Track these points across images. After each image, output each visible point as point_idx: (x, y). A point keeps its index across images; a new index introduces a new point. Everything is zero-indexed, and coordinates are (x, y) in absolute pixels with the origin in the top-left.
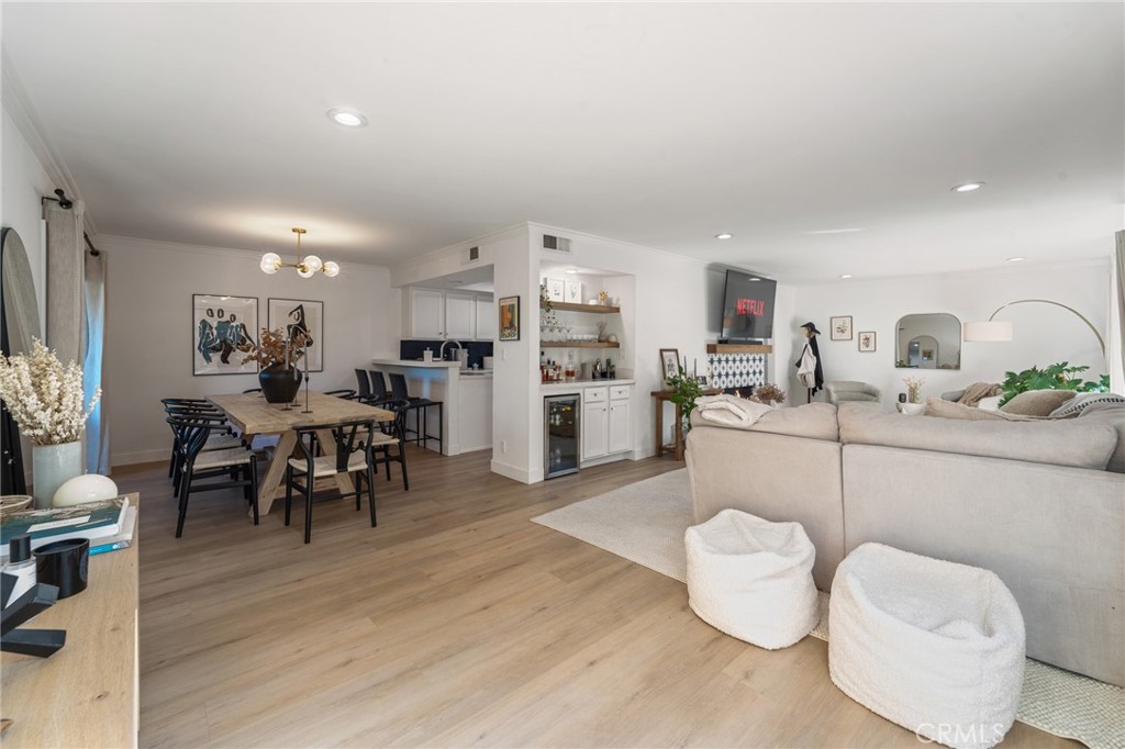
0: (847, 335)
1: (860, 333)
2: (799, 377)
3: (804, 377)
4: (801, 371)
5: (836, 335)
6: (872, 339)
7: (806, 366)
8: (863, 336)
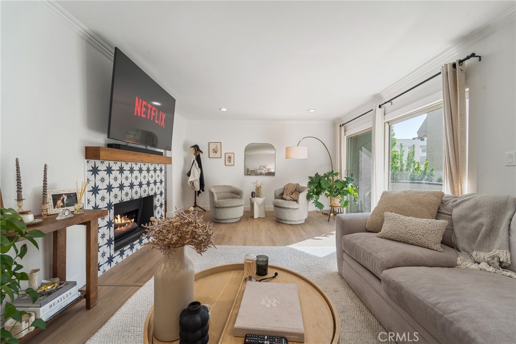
0: (218, 155)
1: (225, 154)
2: (189, 184)
3: (192, 183)
4: (191, 179)
5: (212, 154)
6: (232, 157)
7: (194, 176)
8: (227, 156)
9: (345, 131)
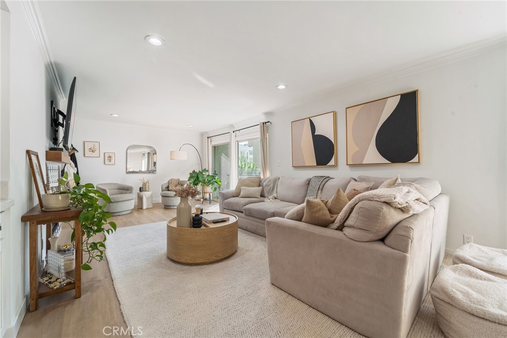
1: (105, 153)
5: (88, 154)
6: (113, 157)
9: (211, 142)
